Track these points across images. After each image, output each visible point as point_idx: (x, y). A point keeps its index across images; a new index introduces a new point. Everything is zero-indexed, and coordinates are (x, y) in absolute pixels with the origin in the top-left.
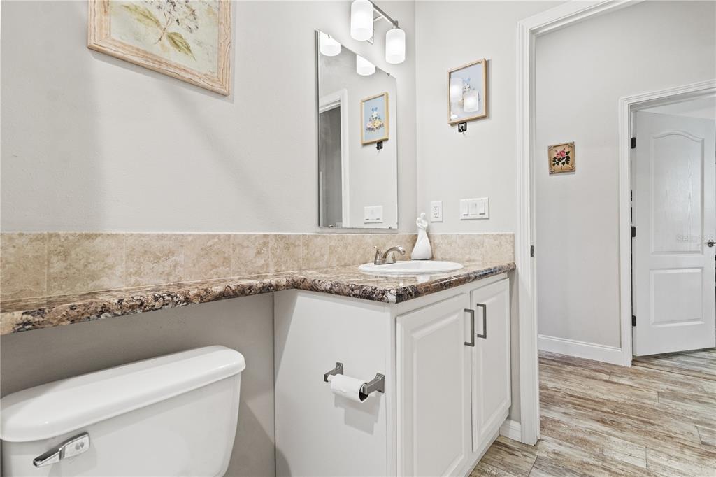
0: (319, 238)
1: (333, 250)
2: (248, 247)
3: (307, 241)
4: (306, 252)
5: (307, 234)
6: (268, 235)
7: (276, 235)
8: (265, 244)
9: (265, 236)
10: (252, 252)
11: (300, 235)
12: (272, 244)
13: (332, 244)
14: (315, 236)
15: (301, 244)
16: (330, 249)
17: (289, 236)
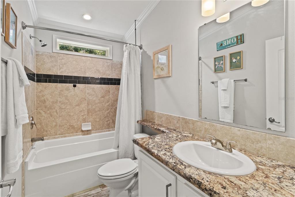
0: (199, 122)
1: (206, 130)
2: (175, 120)
3: (194, 122)
4: (193, 126)
5: (193, 119)
6: (180, 117)
7: (182, 118)
8: (179, 120)
9: (179, 117)
10: (176, 122)
11: (190, 119)
12: (181, 120)
13: (206, 127)
14: (197, 121)
15: (191, 123)
16: (205, 129)
17: (186, 119)
